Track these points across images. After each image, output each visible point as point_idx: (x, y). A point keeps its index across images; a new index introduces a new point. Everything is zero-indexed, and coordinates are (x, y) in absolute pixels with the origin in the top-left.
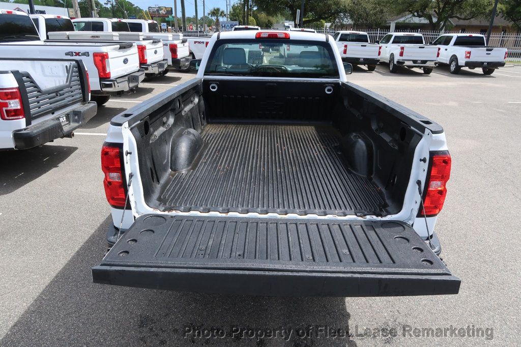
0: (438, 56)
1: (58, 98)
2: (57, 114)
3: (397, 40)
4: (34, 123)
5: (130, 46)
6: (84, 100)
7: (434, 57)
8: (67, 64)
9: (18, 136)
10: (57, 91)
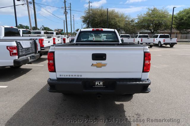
0: (154, 41)
1: (28, 51)
2: (27, 56)
3: (140, 37)
4: (20, 58)
5: (51, 37)
6: (36, 53)
8: (31, 41)
9: (15, 61)
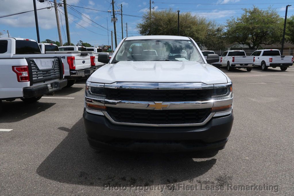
0: (254, 61)
1: (47, 75)
2: (46, 83)
3: (231, 54)
4: (34, 85)
5: (86, 55)
6: (61, 78)
7: (252, 62)
8: (53, 60)
9: (25, 90)
10: (47, 71)
